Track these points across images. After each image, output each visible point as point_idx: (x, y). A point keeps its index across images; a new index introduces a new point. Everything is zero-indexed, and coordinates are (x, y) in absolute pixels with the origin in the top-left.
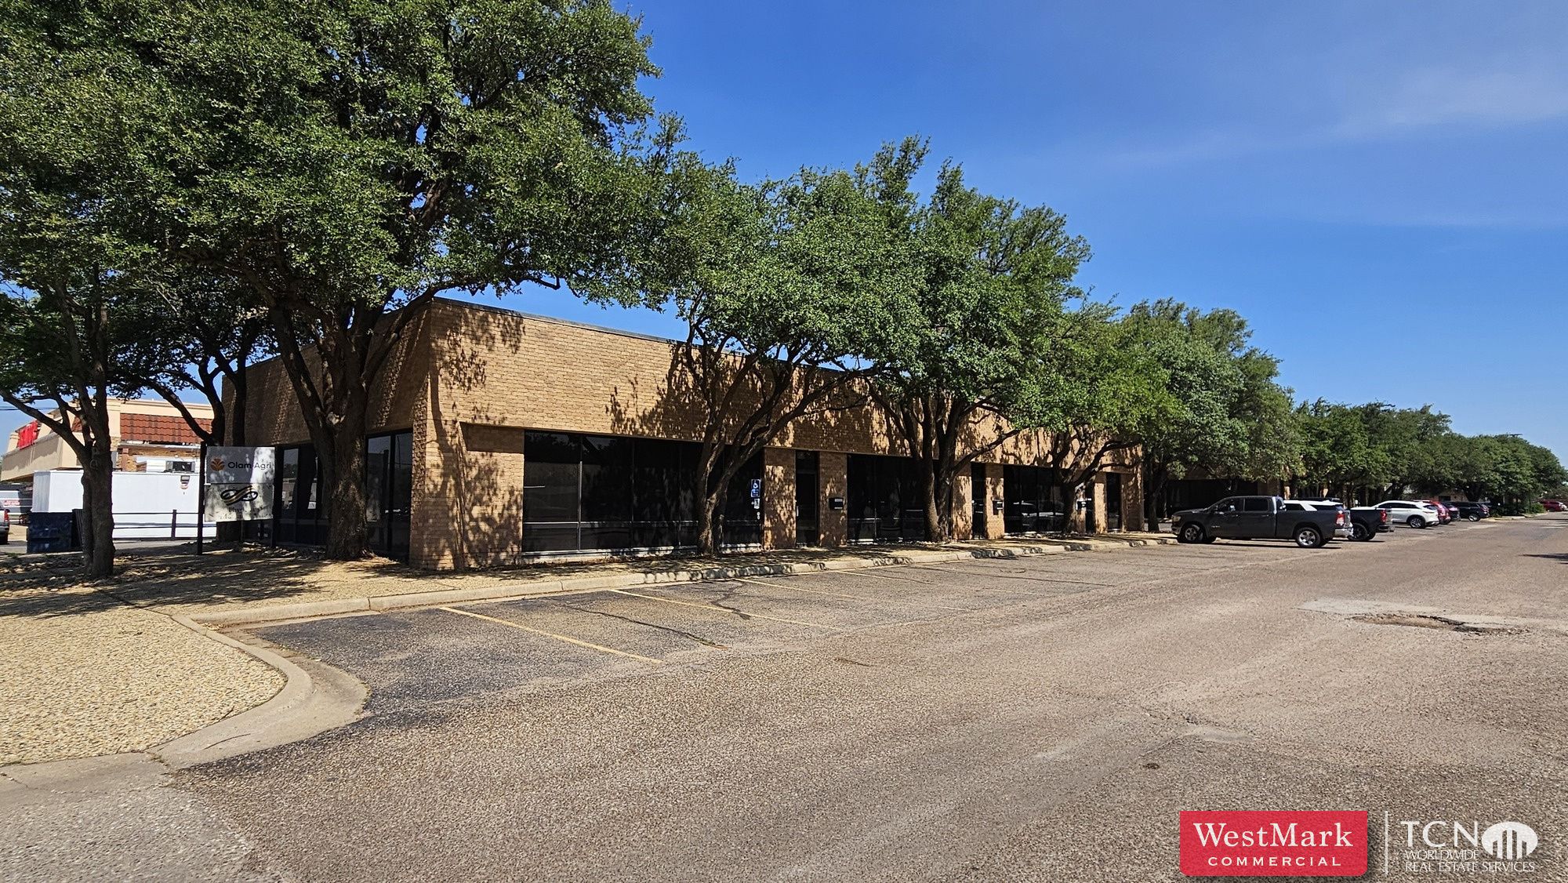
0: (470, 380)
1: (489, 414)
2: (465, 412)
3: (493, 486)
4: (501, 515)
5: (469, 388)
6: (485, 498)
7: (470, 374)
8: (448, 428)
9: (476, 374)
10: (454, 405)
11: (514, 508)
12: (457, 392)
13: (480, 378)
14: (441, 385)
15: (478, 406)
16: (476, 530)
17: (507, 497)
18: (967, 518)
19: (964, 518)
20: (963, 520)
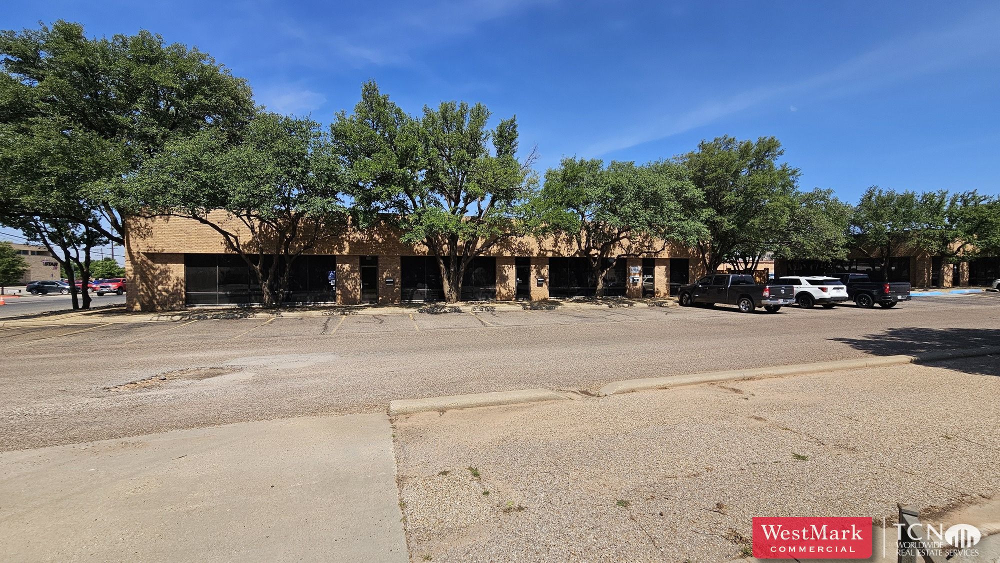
0: (145, 235)
1: (155, 249)
2: (143, 248)
3: (169, 278)
4: (173, 289)
5: (144, 238)
6: (164, 282)
7: (144, 232)
8: (136, 255)
9: (148, 233)
10: (138, 246)
11: (179, 286)
12: (139, 240)
13: (149, 234)
14: (131, 239)
15: (150, 245)
16: (161, 295)
17: (176, 281)
18: (510, 289)
19: (507, 289)
20: (506, 290)
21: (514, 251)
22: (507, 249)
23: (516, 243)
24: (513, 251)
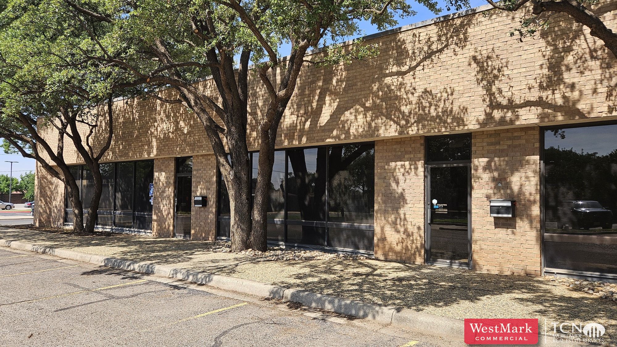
11: (62, 202)
17: (60, 197)
18: (410, 229)
19: (402, 230)
20: (398, 232)
21: (407, 122)
22: (389, 117)
23: (414, 99)
24: (403, 122)
